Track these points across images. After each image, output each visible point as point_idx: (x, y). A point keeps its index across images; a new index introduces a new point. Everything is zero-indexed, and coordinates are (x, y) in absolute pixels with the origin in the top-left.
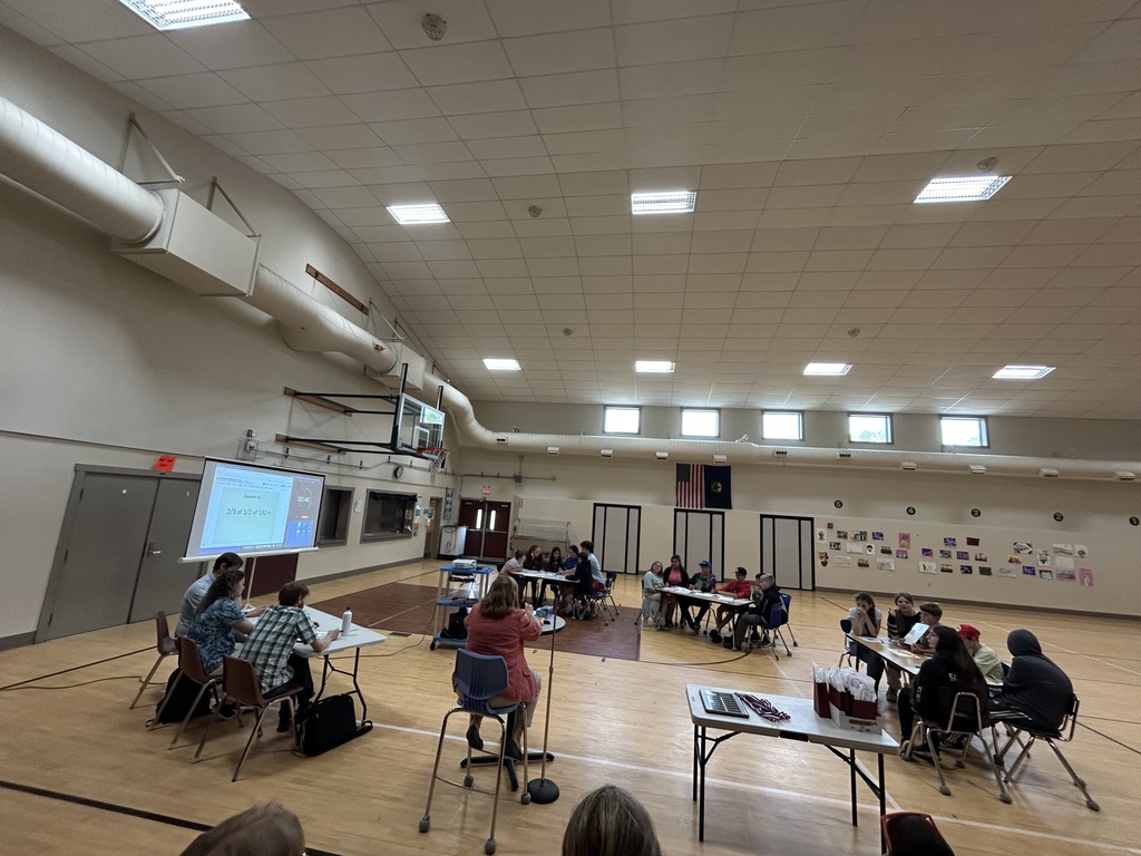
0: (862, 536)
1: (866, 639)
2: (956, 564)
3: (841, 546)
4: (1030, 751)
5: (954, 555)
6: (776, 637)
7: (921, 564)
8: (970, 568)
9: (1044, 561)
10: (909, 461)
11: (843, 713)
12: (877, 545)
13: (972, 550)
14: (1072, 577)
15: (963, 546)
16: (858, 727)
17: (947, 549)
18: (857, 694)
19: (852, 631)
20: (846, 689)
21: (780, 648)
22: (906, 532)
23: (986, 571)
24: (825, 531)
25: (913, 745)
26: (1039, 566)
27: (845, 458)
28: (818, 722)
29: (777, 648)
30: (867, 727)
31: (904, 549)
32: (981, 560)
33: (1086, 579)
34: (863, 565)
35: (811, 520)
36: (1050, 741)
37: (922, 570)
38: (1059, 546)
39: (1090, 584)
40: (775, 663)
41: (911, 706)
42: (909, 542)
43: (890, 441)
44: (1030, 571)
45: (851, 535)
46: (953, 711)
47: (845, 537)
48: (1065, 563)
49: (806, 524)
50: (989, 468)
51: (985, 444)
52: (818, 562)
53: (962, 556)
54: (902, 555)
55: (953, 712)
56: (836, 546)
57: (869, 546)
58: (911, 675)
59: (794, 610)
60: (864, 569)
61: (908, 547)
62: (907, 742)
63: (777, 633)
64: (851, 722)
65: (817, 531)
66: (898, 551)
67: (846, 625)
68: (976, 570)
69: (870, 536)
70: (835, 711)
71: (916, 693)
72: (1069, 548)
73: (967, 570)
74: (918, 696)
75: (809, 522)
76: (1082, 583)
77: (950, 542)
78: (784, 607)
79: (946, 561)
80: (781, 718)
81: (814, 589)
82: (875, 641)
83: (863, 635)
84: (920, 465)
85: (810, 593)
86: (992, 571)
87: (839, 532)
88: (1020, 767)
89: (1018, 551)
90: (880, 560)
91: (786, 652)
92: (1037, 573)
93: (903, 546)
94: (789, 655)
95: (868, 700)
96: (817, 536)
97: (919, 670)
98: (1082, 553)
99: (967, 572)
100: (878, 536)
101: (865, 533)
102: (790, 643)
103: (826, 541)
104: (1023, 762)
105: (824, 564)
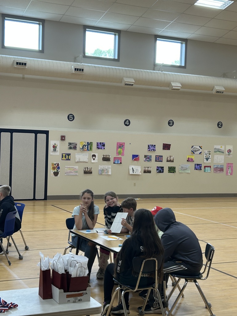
0: (88, 146)
1: (85, 232)
2: (153, 165)
3: (71, 157)
4: (184, 292)
5: (153, 158)
6: (9, 245)
7: (131, 168)
8: (162, 168)
9: (207, 159)
10: (130, 77)
11: (62, 290)
12: (100, 154)
13: (165, 154)
14: (222, 170)
15: (159, 151)
16: (72, 299)
17: (149, 154)
18: (74, 273)
19: (75, 227)
20: (66, 271)
21: (13, 254)
22: (121, 141)
23: (172, 170)
24: (58, 143)
25: (112, 306)
26: (205, 163)
27: (78, 72)
28: (41, 303)
29: (10, 254)
30: (79, 298)
31: (120, 156)
32: (170, 161)
33: (229, 171)
34: (88, 172)
35: (47, 133)
36: (195, 282)
37: (131, 172)
38: (218, 147)
39: (231, 174)
40: (7, 268)
41: (113, 277)
42: (123, 150)
43: (116, 58)
44: (198, 167)
45: (79, 146)
46: (141, 273)
47: (75, 148)
48: (219, 160)
49: (41, 137)
50: (184, 85)
51: (183, 65)
52: (51, 172)
53: (159, 159)
54: (118, 161)
55: (140, 275)
56: (67, 157)
57: (94, 156)
58: (115, 253)
59: (27, 218)
60: (88, 176)
61: (123, 154)
62: (108, 305)
63: (11, 241)
64: (68, 296)
65: (51, 143)
66: (115, 158)
67: (70, 223)
68: (166, 170)
69: (94, 146)
70: (56, 291)
71: (117, 266)
72: (223, 148)
73: (160, 170)
74: (119, 268)
75: (45, 135)
76: (227, 173)
77: (151, 148)
78: (17, 215)
79: (148, 164)
80: (10, 308)
81: (46, 198)
82: (92, 232)
83: (83, 229)
84: (138, 81)
85: (42, 203)
86: (176, 170)
87: (70, 144)
88: (177, 305)
89: (193, 152)
90: (100, 167)
91: (18, 257)
92: (203, 168)
93: (118, 153)
94: (21, 258)
95: (82, 275)
96: (51, 148)
97: (120, 248)
98: (229, 151)
99: (160, 172)
100: (101, 146)
101: (91, 143)
102: (21, 248)
103: (58, 153)
104: (179, 301)
105: (56, 174)
